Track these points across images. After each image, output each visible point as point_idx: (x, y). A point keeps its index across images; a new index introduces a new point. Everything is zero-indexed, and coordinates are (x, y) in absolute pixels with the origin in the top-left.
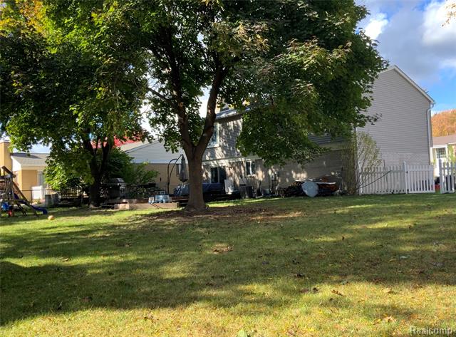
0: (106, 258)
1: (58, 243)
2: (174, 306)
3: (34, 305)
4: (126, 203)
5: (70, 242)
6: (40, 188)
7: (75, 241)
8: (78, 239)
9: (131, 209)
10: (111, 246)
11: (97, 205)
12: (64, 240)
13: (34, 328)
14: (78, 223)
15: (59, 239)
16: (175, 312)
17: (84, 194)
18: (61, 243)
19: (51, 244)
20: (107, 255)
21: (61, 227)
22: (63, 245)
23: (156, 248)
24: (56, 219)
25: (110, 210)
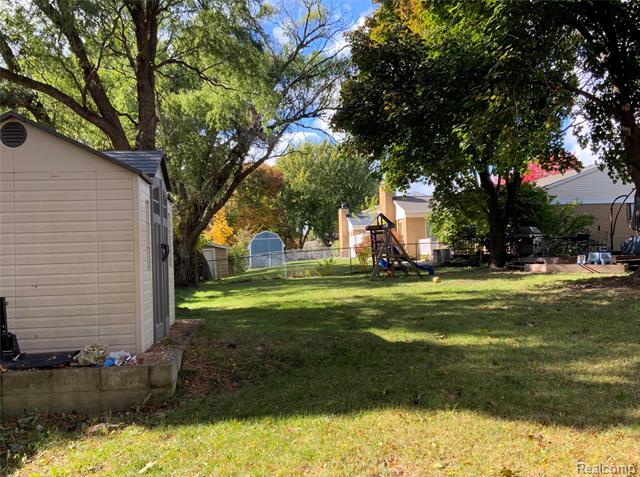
0: (495, 341)
1: (438, 314)
3: (387, 392)
4: (542, 263)
5: (453, 313)
6: (428, 240)
7: (459, 313)
8: (463, 310)
9: (549, 273)
10: (507, 324)
11: (501, 264)
12: (445, 310)
14: (470, 289)
15: (438, 309)
16: (581, 436)
17: (485, 249)
18: (441, 313)
19: (428, 314)
20: (497, 336)
21: (447, 292)
22: (442, 317)
23: (574, 332)
24: (443, 282)
25: (519, 272)
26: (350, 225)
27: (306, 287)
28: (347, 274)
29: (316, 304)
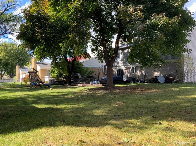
0: (72, 106)
1: (53, 99)
2: (97, 127)
3: (42, 123)
4: (81, 84)
5: (58, 99)
6: (48, 77)
7: (60, 98)
9: (83, 86)
10: (74, 101)
11: (69, 84)
12: (55, 98)
13: (41, 132)
14: (62, 91)
15: (54, 97)
16: (98, 129)
17: (65, 80)
19: (50, 99)
20: (72, 105)
21: (55, 92)
22: (55, 100)
23: (92, 102)
24: (53, 89)
25: (75, 86)
26: (20, 71)
27: (6, 92)
28: (20, 87)
29: (10, 97)
